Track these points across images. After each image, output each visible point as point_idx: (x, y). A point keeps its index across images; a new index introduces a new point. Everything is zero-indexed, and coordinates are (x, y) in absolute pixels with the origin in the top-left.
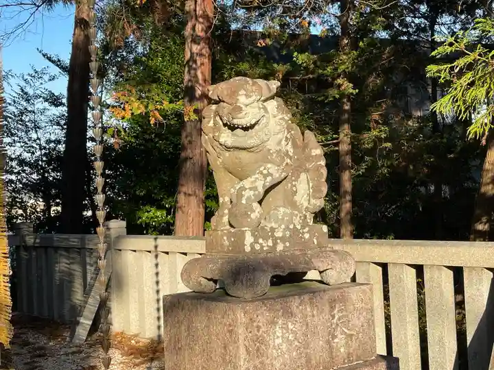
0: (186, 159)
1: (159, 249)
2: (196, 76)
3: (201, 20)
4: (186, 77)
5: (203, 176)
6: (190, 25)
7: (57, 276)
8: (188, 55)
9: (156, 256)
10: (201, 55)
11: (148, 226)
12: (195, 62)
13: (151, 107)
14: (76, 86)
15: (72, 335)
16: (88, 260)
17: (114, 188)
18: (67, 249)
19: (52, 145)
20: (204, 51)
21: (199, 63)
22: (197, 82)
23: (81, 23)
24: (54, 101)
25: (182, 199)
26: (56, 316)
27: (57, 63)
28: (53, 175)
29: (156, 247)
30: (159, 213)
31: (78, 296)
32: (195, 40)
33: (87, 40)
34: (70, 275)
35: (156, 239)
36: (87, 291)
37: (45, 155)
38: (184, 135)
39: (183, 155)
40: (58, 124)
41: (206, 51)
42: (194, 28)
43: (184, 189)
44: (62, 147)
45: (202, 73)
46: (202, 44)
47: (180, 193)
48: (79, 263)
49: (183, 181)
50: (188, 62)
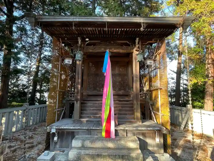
0: (207, 91)
1: (202, 113)
2: (209, 72)
3: (210, 59)
4: (206, 73)
5: (212, 95)
6: (207, 61)
7: (175, 115)
8: (207, 67)
9: (201, 114)
10: (211, 67)
11: (196, 106)
12: (209, 69)
13: (199, 81)
14: (178, 76)
15: (180, 128)
16: (183, 113)
17: (186, 97)
18: (178, 110)
19: (172, 87)
20: (211, 66)
21: (210, 69)
22: (210, 73)
23: (179, 63)
24: (173, 79)
25: (206, 101)
26: (175, 123)
27: (173, 72)
28: (172, 93)
29: (201, 112)
30: (199, 103)
31: (180, 120)
32: (209, 64)
33: (181, 66)
34: (178, 115)
35: (201, 110)
36: (183, 119)
37: (171, 89)
38: (206, 86)
39: (206, 90)
40: (174, 83)
41: (212, 66)
42: (208, 61)
43: (207, 98)
44: (174, 88)
45: (211, 71)
46: (211, 65)
47: (205, 99)
48: (180, 113)
49: (206, 96)
50: (207, 69)
